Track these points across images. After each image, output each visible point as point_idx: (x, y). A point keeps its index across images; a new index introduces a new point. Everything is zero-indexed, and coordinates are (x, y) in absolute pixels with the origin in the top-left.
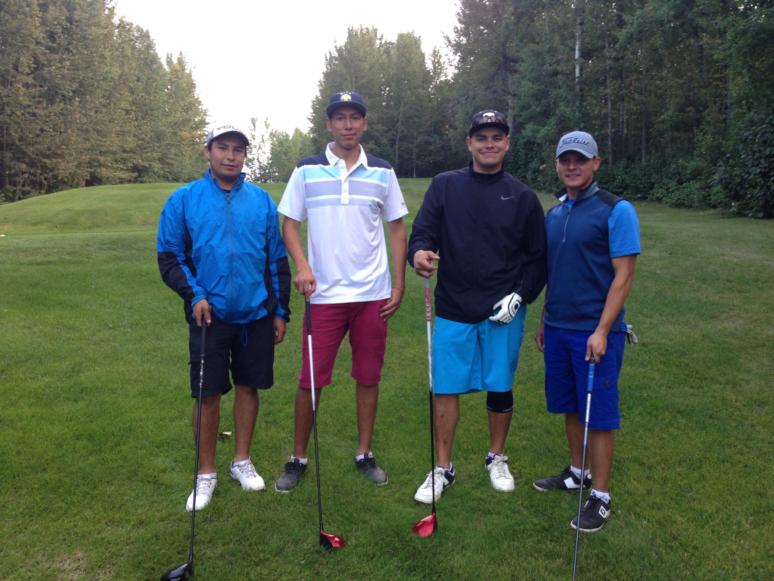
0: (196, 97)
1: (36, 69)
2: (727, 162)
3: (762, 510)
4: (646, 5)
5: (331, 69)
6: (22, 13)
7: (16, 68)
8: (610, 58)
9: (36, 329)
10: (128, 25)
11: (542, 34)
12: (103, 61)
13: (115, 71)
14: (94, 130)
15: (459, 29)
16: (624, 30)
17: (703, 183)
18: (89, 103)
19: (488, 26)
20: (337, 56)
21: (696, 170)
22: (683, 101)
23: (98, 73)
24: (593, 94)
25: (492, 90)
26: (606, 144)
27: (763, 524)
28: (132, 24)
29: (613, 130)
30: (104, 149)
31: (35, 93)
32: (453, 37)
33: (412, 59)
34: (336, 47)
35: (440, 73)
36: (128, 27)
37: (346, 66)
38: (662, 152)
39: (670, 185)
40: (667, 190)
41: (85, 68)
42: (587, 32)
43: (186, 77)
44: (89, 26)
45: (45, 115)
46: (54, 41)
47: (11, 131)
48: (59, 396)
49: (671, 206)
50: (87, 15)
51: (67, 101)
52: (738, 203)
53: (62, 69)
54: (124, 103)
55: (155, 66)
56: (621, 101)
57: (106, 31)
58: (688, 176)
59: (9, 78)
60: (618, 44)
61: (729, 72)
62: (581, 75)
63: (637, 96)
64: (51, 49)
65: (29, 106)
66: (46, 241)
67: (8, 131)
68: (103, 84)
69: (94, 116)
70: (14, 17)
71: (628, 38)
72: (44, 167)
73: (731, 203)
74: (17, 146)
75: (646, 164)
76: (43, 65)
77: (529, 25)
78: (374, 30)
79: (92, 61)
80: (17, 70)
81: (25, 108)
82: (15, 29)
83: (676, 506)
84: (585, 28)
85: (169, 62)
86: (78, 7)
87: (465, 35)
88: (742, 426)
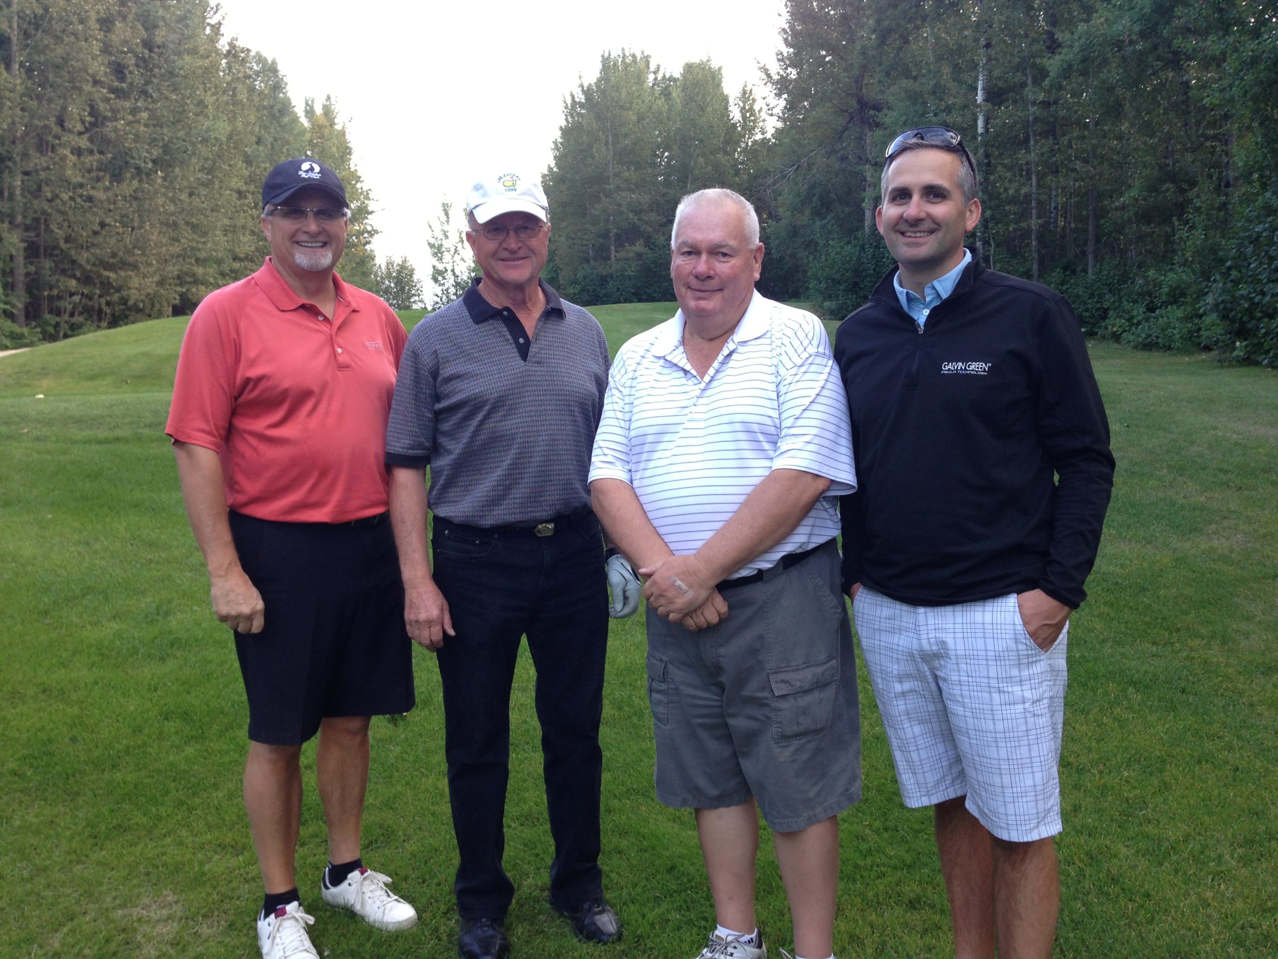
0: (352, 170)
1: (94, 125)
2: (1226, 274)
3: (1257, 838)
4: (1095, 15)
5: (574, 121)
6: (72, 33)
7: (61, 122)
8: (1034, 103)
9: (98, 546)
10: (242, 51)
11: (922, 64)
12: (202, 112)
13: (222, 128)
14: (187, 223)
15: (785, 55)
16: (1057, 57)
17: (1189, 309)
18: (179, 179)
19: (832, 50)
20: (583, 101)
21: (1176, 288)
22: (1156, 173)
23: (193, 132)
24: (1005, 162)
25: (839, 155)
26: (1028, 245)
27: (1259, 860)
28: (248, 50)
29: (1040, 221)
30: (203, 255)
31: (92, 165)
32: (775, 69)
33: (708, 105)
34: (582, 86)
35: (754, 129)
36: (242, 55)
37: (599, 117)
38: (1122, 258)
39: (1135, 313)
40: (1129, 320)
41: (173, 123)
42: (996, 60)
43: (337, 136)
44: (179, 54)
45: (108, 200)
46: (122, 79)
47: (52, 226)
48: (135, 651)
49: (1135, 347)
50: (176, 37)
51: (144, 177)
52: (1244, 343)
53: (136, 125)
54: (235, 179)
55: (286, 120)
56: (1053, 172)
57: (206, 63)
58: (1164, 298)
59: (50, 139)
60: (1048, 79)
61: (1233, 127)
62: (987, 130)
63: (1078, 165)
64: (119, 93)
65: (81, 186)
66: (111, 406)
67: (47, 225)
68: (203, 150)
69: (187, 200)
70: (58, 39)
71: (1063, 70)
72: (106, 286)
73: (1234, 343)
74: (62, 250)
75: (1094, 277)
76: (105, 118)
77: (900, 49)
78: (644, 57)
79: (184, 111)
80: (62, 126)
81: (74, 188)
82: (60, 60)
83: (1119, 830)
84: (992, 52)
85: (310, 112)
86: (161, 23)
87: (794, 66)
88: (1234, 705)
